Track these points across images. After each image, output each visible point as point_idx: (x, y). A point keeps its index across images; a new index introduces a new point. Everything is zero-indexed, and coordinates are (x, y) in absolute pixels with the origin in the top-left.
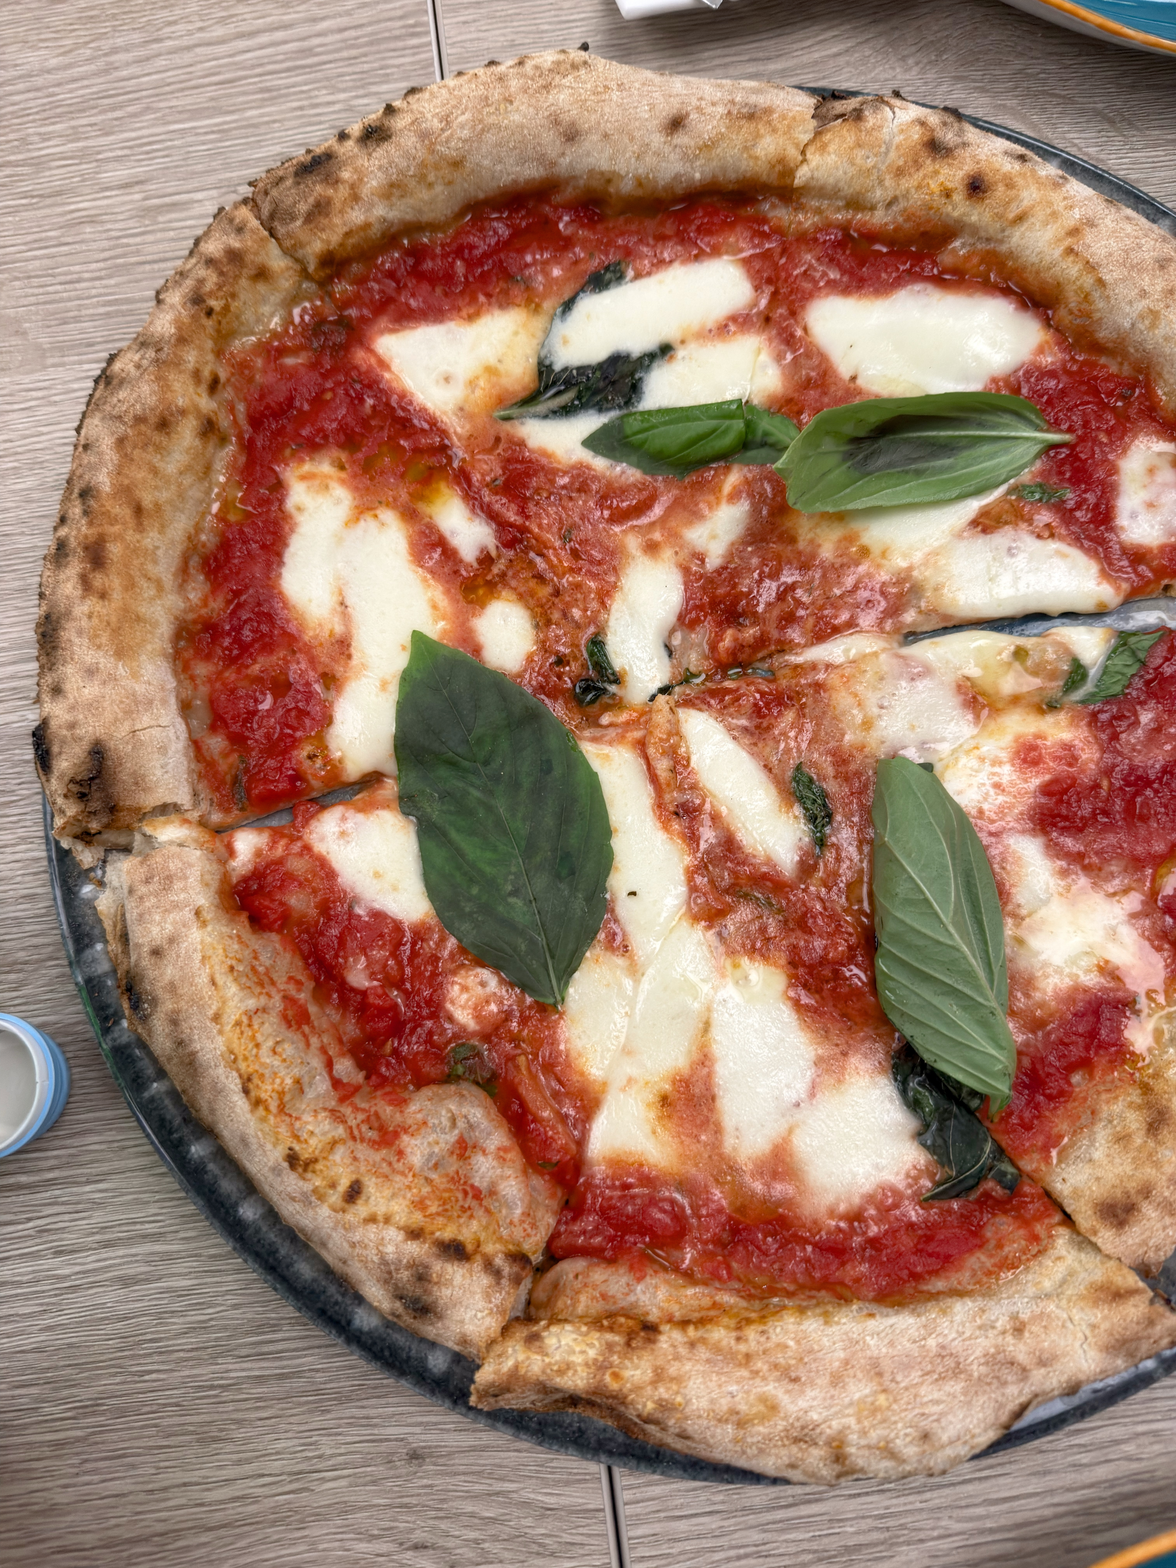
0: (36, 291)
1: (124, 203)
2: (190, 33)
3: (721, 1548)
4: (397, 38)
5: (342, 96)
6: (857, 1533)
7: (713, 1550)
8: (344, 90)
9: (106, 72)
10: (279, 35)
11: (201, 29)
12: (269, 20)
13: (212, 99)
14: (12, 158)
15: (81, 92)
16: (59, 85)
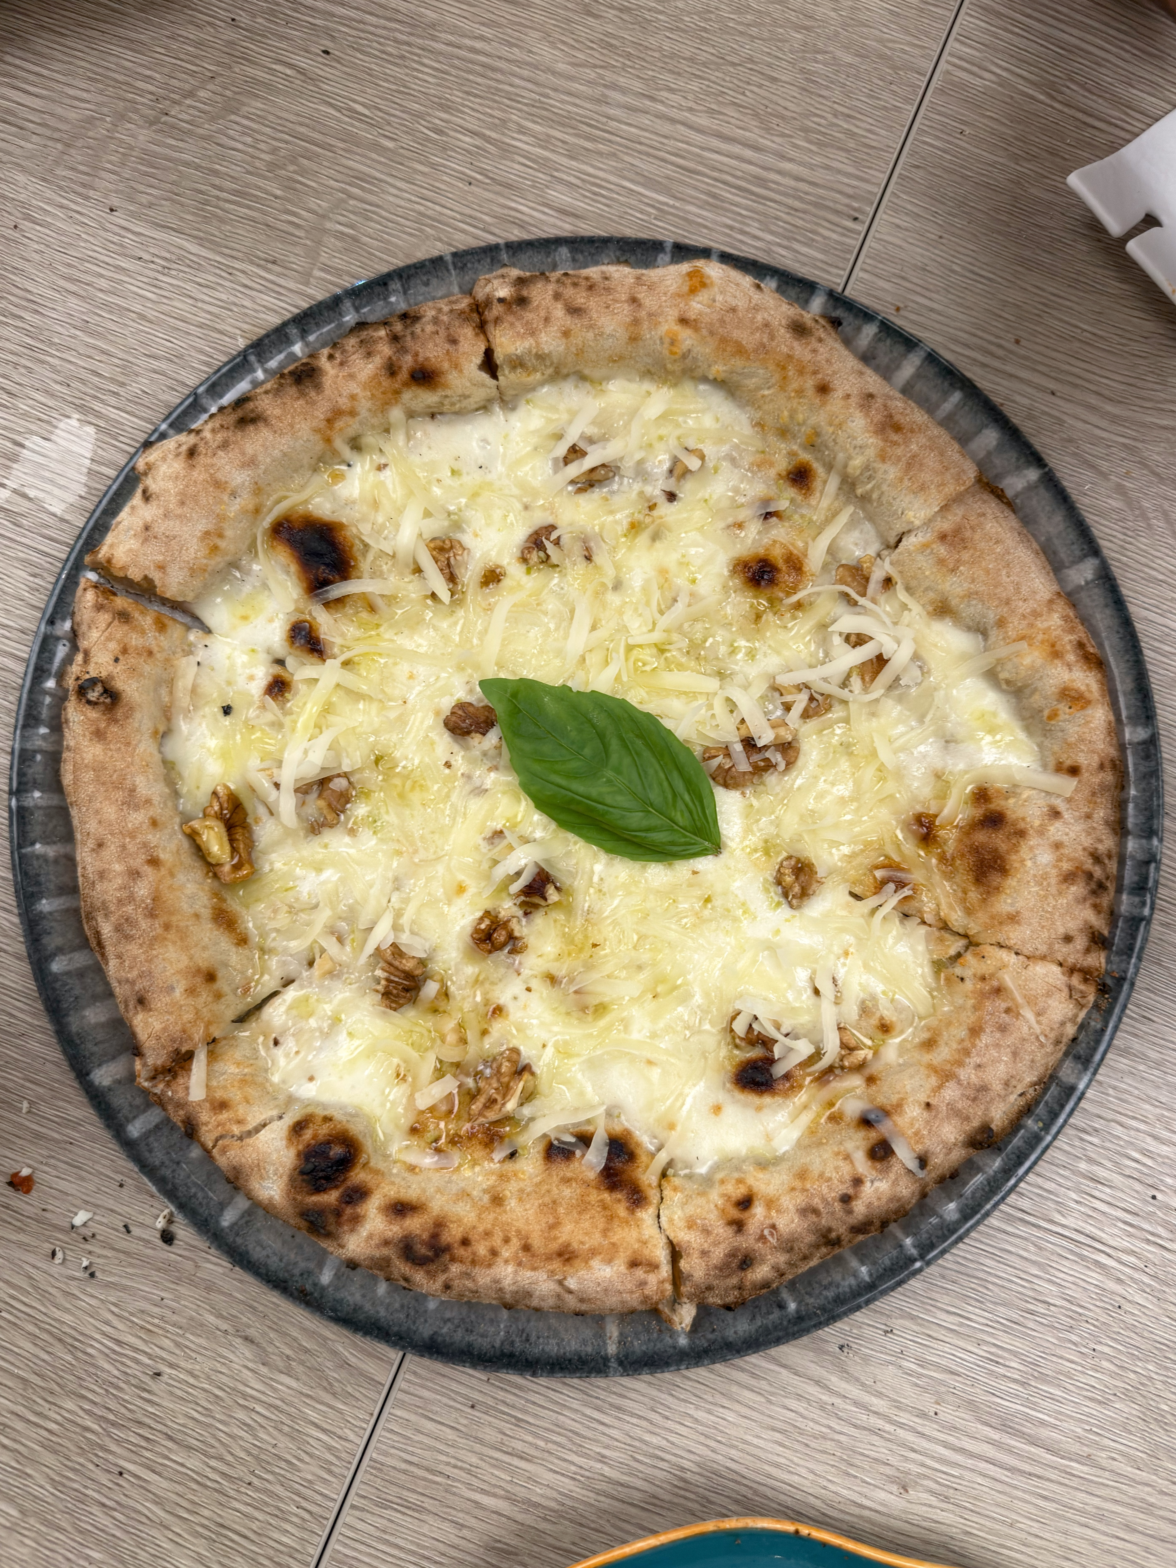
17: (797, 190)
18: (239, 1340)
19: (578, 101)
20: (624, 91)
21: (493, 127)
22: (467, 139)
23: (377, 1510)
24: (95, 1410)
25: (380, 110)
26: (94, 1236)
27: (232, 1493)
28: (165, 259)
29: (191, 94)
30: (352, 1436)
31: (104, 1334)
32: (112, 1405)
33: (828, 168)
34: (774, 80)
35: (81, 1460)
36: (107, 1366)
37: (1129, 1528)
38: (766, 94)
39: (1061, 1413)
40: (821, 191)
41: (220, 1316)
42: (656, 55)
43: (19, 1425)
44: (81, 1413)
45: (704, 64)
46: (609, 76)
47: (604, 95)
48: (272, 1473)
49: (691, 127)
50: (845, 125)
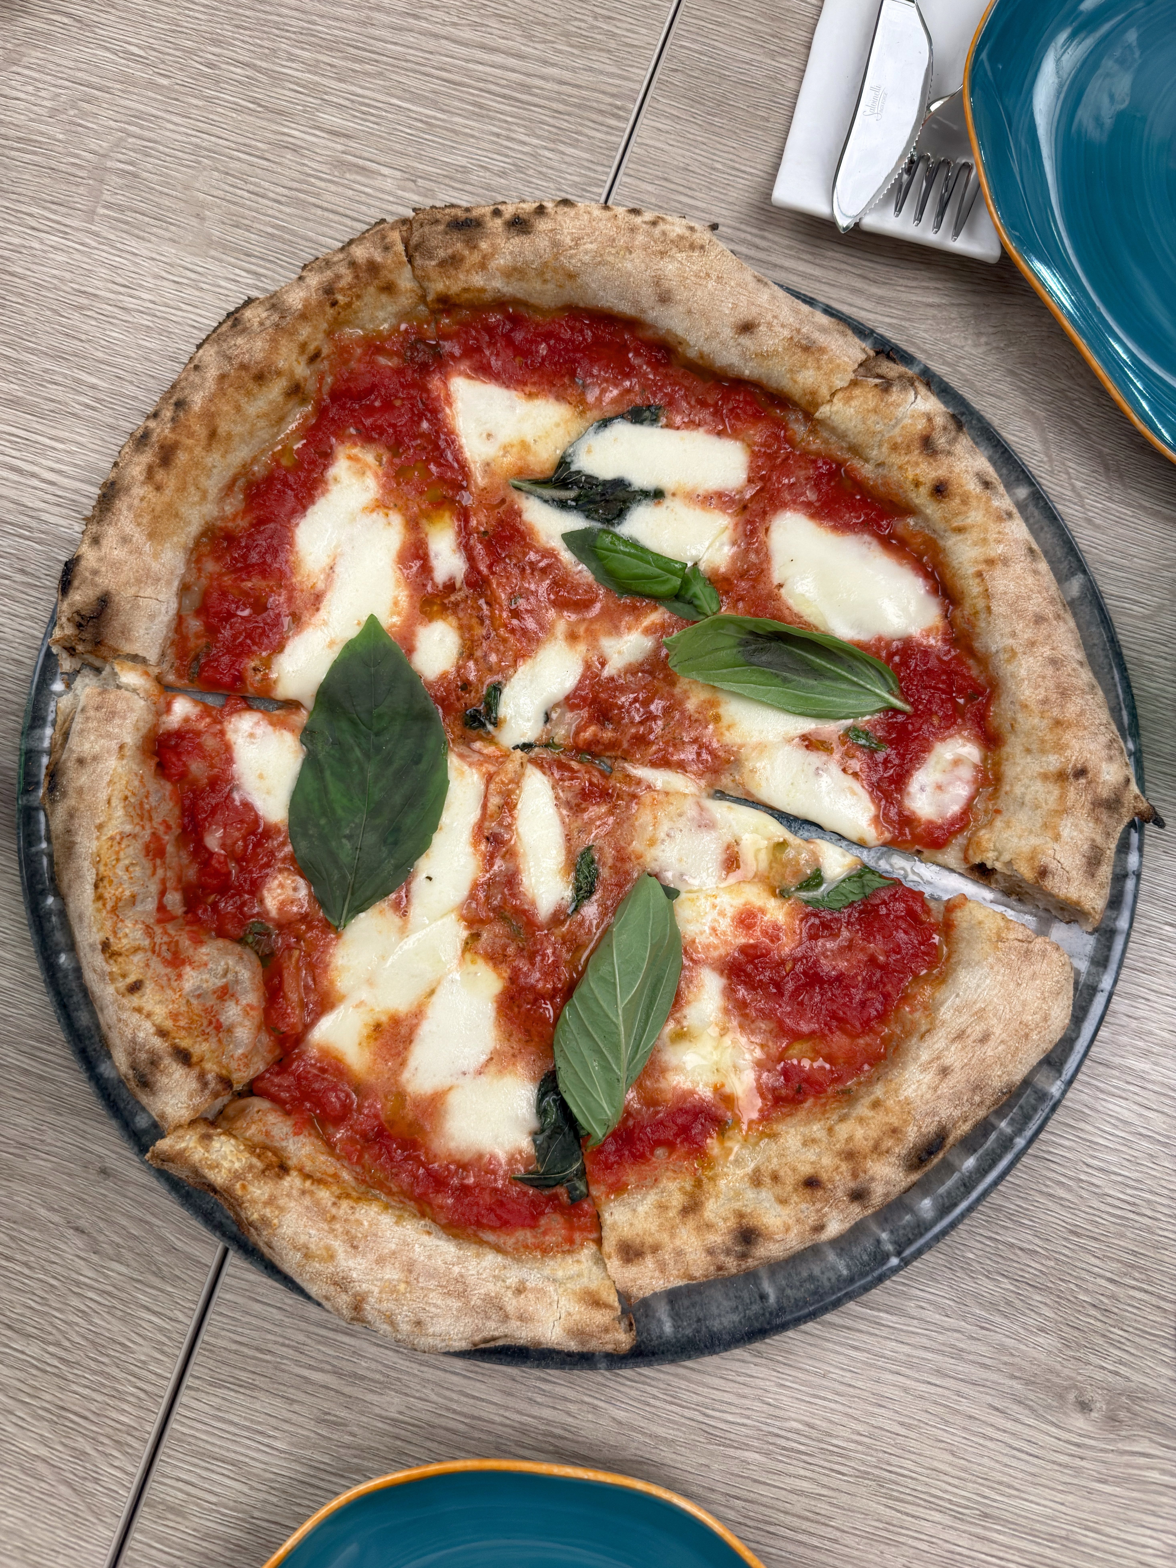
0: (227, 188)
1: (327, 147)
2: (444, 23)
3: (275, 1334)
4: (601, 112)
5: (535, 141)
6: (368, 1369)
7: (269, 1332)
8: (538, 137)
9: (364, 24)
10: (512, 62)
11: (454, 24)
12: (510, 43)
13: (434, 92)
14: (259, 63)
15: (336, 32)
16: (322, 16)
18: (71, 1232)
19: (344, 25)
21: (265, 57)
22: (238, 70)
23: (211, 1390)
25: (154, 50)
27: (71, 1377)
30: (181, 1317)
33: (591, 69)
37: (939, 1372)
41: (51, 1209)
48: (108, 1356)
49: (455, 41)
50: (606, 27)
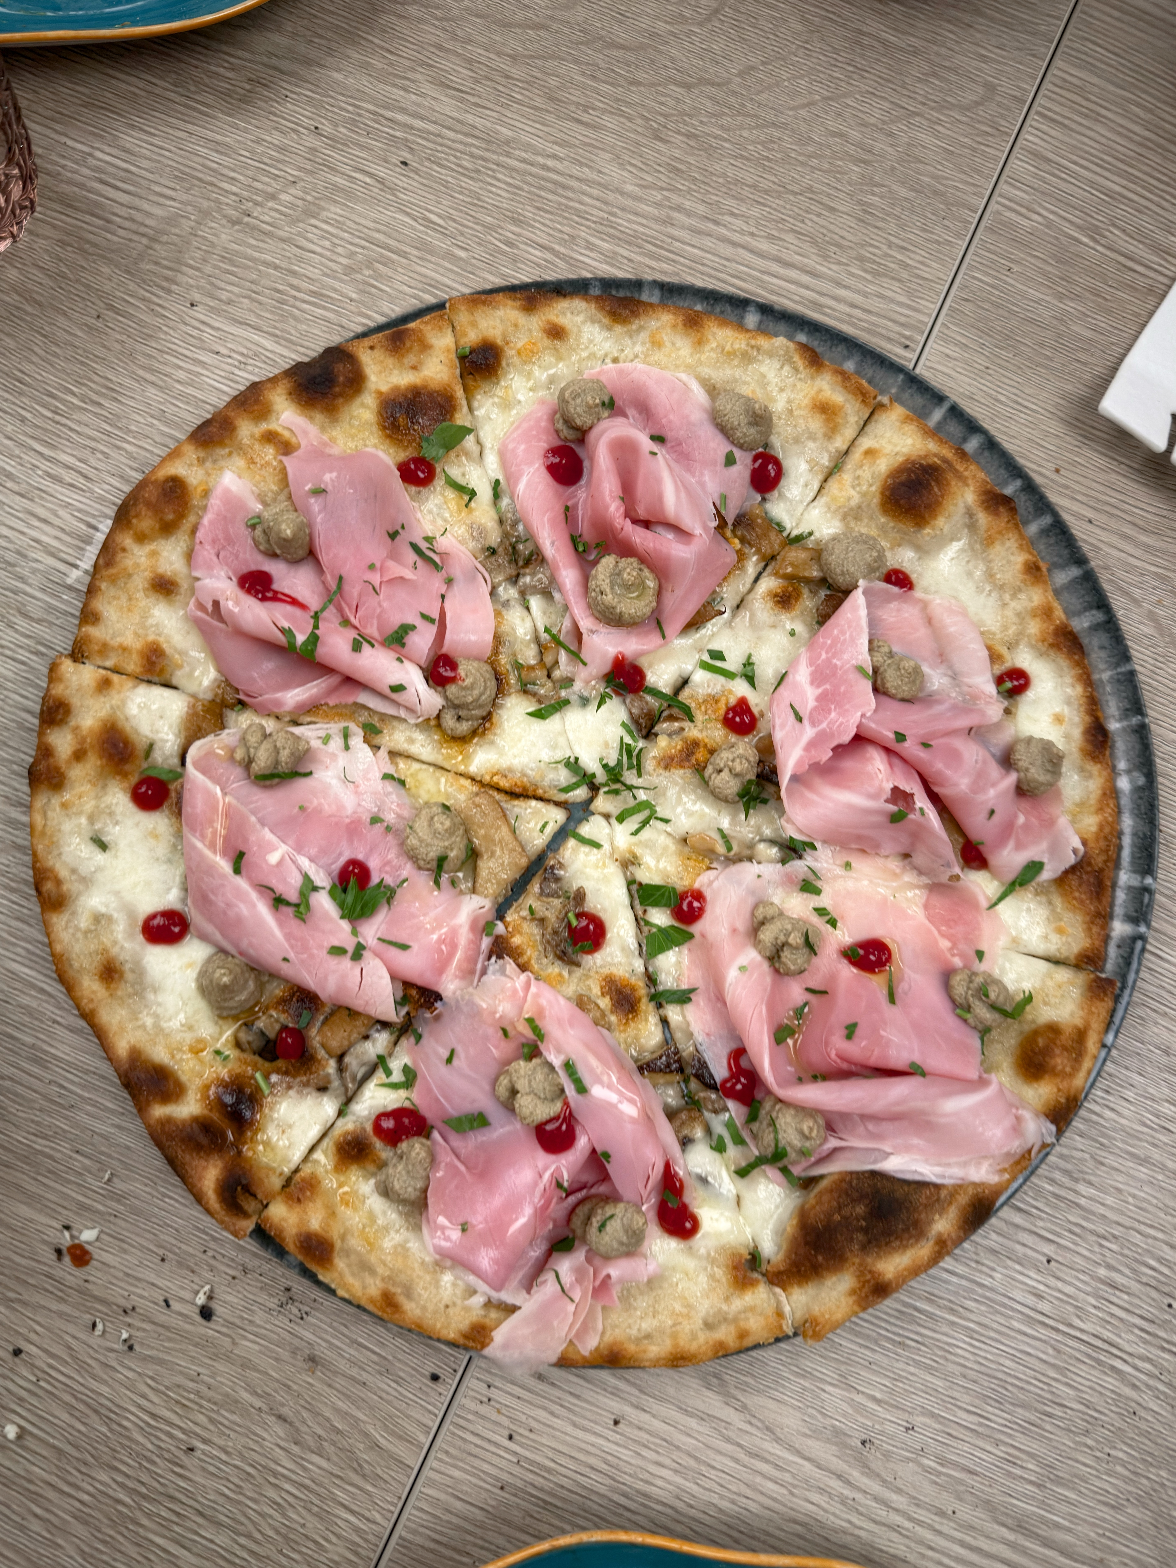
17: (850, 316)
18: (273, 1419)
19: (644, 221)
20: (689, 214)
21: (562, 242)
22: (537, 253)
24: (129, 1483)
25: (454, 221)
26: (134, 1309)
28: (242, 354)
29: (273, 197)
31: (139, 1407)
32: (145, 1478)
33: (882, 296)
34: (832, 210)
35: (112, 1533)
36: (141, 1439)
38: (824, 223)
39: (1075, 1516)
40: (874, 319)
41: (255, 1394)
42: (721, 180)
43: (51, 1494)
44: (114, 1486)
45: (766, 192)
46: (676, 199)
47: (669, 217)
49: (751, 251)
50: (899, 257)
